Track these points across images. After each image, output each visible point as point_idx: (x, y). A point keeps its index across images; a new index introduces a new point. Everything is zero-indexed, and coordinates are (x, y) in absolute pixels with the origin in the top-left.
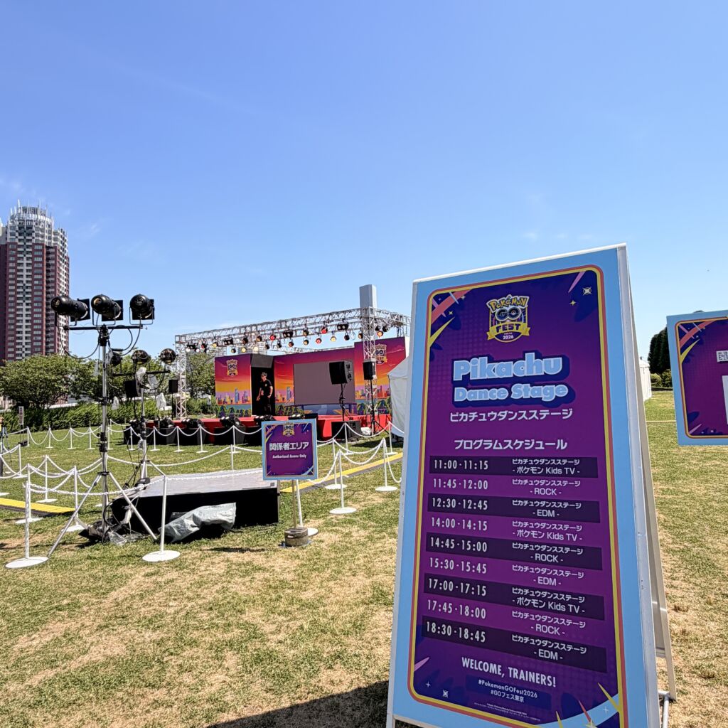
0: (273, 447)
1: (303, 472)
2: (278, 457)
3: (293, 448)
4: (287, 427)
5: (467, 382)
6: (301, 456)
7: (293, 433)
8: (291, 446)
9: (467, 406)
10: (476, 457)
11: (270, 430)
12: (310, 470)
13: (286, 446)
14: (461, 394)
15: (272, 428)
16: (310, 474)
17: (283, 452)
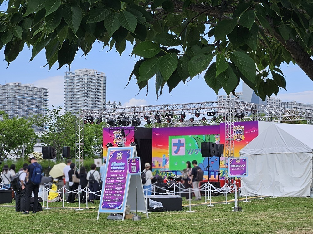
0: (232, 166)
1: (243, 174)
2: (234, 169)
3: (239, 167)
4: (237, 160)
5: (113, 166)
6: (242, 169)
7: (240, 162)
8: (239, 166)
9: (113, 170)
10: (113, 177)
11: (231, 161)
12: (245, 173)
13: (237, 166)
14: (112, 168)
15: (232, 160)
16: (245, 175)
17: (236, 168)
